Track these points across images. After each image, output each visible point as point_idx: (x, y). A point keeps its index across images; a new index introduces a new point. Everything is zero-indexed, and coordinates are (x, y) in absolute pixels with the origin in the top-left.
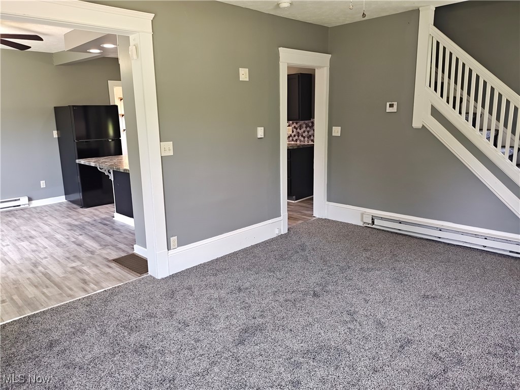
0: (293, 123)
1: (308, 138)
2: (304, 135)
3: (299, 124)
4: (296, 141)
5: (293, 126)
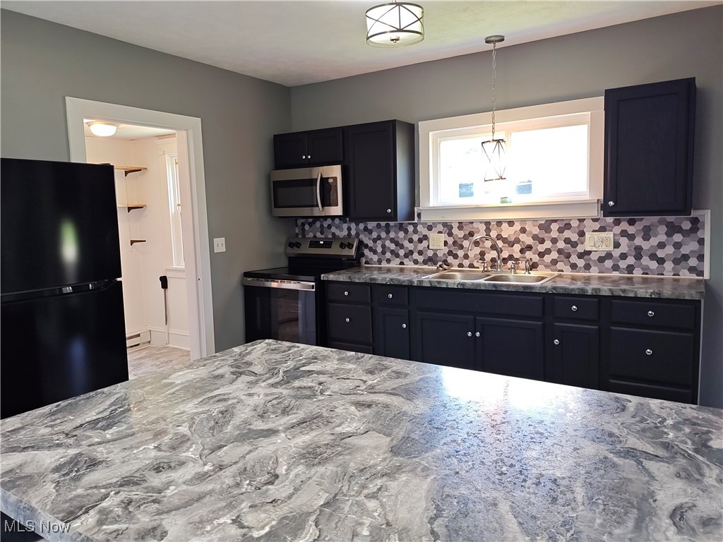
0: (617, 223)
1: (677, 261)
2: (660, 254)
3: (640, 225)
4: (630, 269)
5: (617, 230)
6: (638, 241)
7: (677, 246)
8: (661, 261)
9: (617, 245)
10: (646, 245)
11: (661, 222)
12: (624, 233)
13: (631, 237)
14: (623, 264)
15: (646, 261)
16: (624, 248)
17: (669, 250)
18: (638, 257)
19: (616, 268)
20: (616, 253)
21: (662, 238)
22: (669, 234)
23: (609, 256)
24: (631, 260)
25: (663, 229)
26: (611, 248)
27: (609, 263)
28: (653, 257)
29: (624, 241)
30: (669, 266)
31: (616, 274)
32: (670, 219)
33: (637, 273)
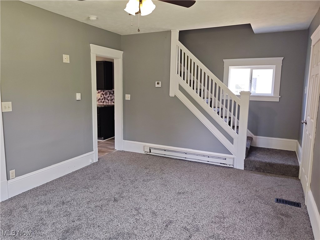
0: (101, 91)
1: (111, 101)
2: (108, 99)
3: (105, 92)
4: (104, 102)
5: (101, 93)
6: (105, 96)
7: (111, 97)
8: (108, 100)
9: (101, 97)
10: (106, 97)
11: (108, 91)
12: (102, 94)
13: (103, 95)
14: (102, 101)
15: (106, 100)
16: (102, 97)
17: (110, 98)
18: (105, 99)
19: (101, 102)
20: (101, 99)
21: (108, 95)
22: (110, 94)
23: (100, 99)
24: (104, 100)
25: (108, 93)
26: (100, 97)
27: (100, 101)
28: (107, 99)
29: (102, 95)
30: (110, 101)
31: (101, 103)
32: (110, 91)
33: (105, 103)
